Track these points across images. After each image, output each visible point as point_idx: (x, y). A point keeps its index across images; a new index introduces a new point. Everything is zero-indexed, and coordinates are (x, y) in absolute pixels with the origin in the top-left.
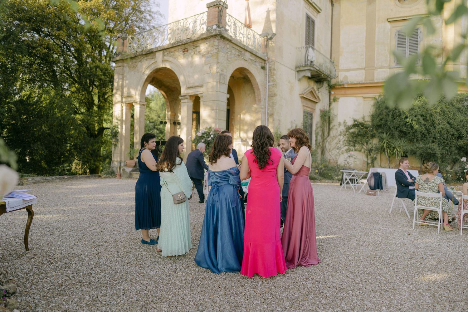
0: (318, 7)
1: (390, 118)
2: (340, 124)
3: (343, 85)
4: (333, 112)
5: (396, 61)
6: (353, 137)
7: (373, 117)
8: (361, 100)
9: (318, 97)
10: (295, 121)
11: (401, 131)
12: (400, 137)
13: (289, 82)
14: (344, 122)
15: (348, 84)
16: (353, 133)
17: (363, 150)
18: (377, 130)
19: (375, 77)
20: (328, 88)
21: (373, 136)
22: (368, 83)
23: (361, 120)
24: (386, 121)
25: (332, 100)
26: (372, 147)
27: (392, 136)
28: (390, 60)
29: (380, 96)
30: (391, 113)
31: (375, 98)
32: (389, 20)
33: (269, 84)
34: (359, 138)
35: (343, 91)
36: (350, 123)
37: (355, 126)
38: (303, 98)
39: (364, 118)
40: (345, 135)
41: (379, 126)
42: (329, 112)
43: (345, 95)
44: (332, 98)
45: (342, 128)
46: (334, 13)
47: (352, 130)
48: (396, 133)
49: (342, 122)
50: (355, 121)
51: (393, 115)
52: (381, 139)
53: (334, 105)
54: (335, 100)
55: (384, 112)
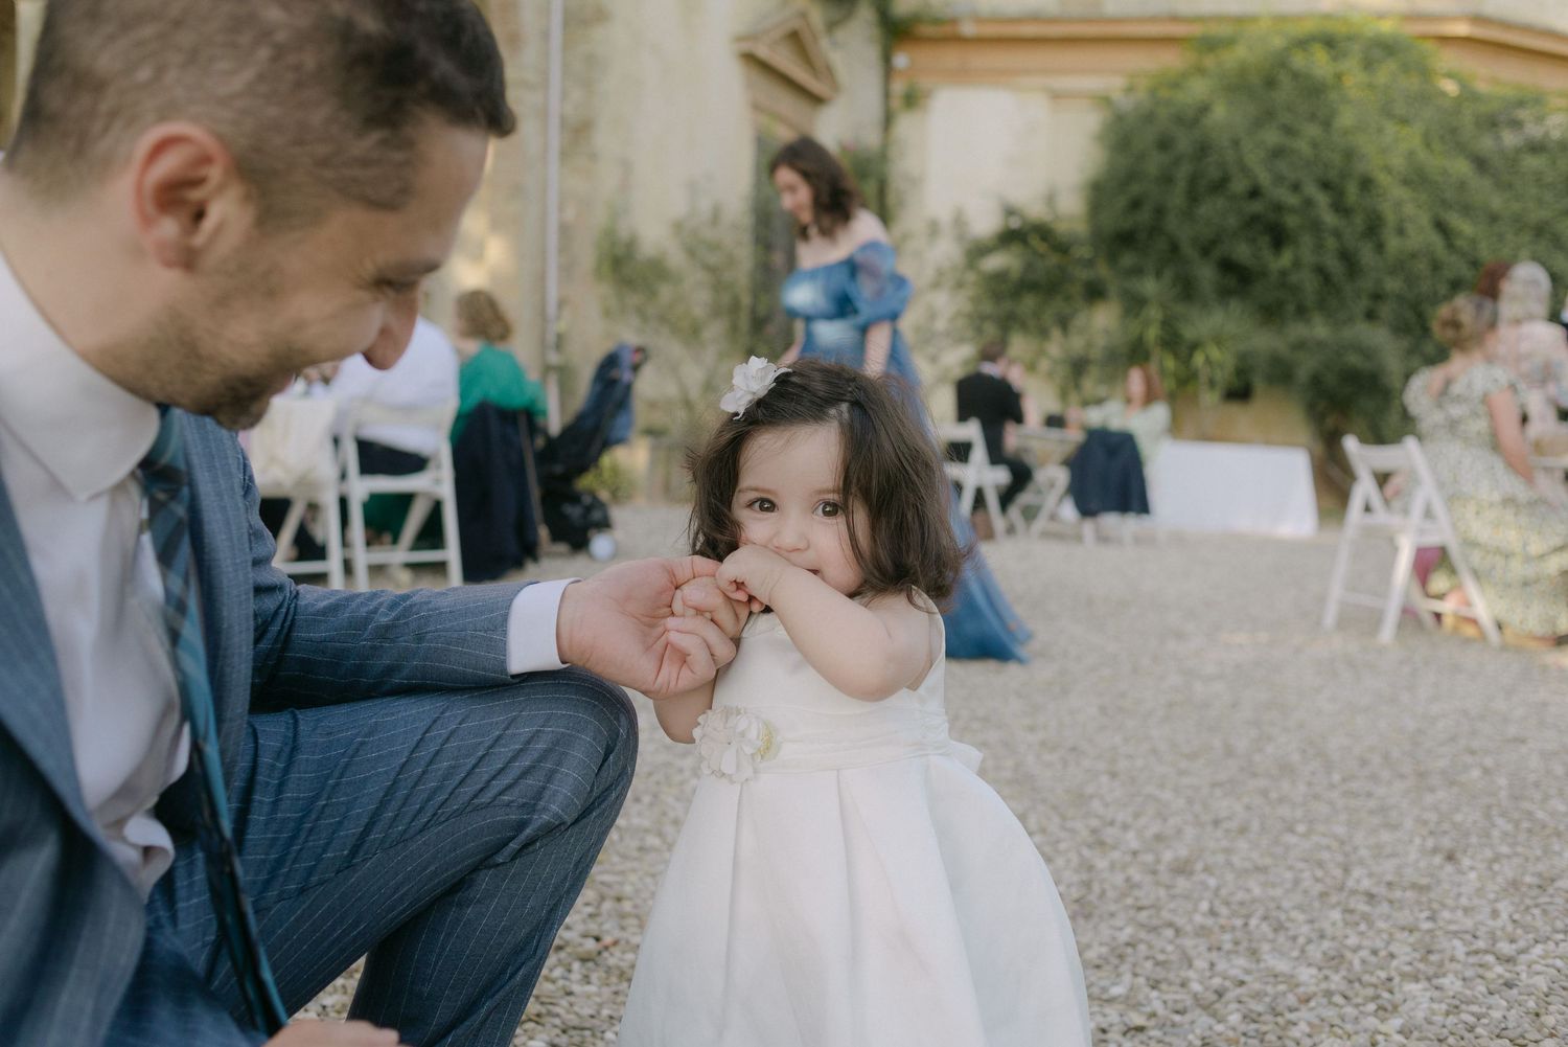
1: (1176, 198)
2: (934, 229)
3: (954, 21)
4: (904, 165)
6: (997, 297)
7: (1099, 193)
8: (1037, 107)
9: (829, 69)
11: (1228, 266)
12: (1224, 294)
14: (959, 221)
15: (979, 19)
16: (1000, 277)
17: (1044, 365)
18: (1112, 258)
20: (875, 32)
21: (1095, 293)
22: (1070, 20)
23: (1036, 211)
24: (1160, 212)
25: (896, 103)
26: (1089, 345)
27: (1187, 290)
29: (1130, 90)
30: (1183, 173)
31: (1105, 101)
34: (1029, 302)
35: (950, 57)
36: (985, 223)
37: (1010, 237)
38: (751, 59)
39: (1050, 199)
40: (959, 285)
41: (1124, 240)
42: (883, 156)
43: (963, 76)
44: (898, 87)
45: (946, 252)
47: (995, 262)
48: (1206, 274)
49: (945, 217)
50: (1010, 212)
51: (1193, 180)
52: (1134, 304)
53: (905, 125)
54: (912, 100)
55: (1154, 163)
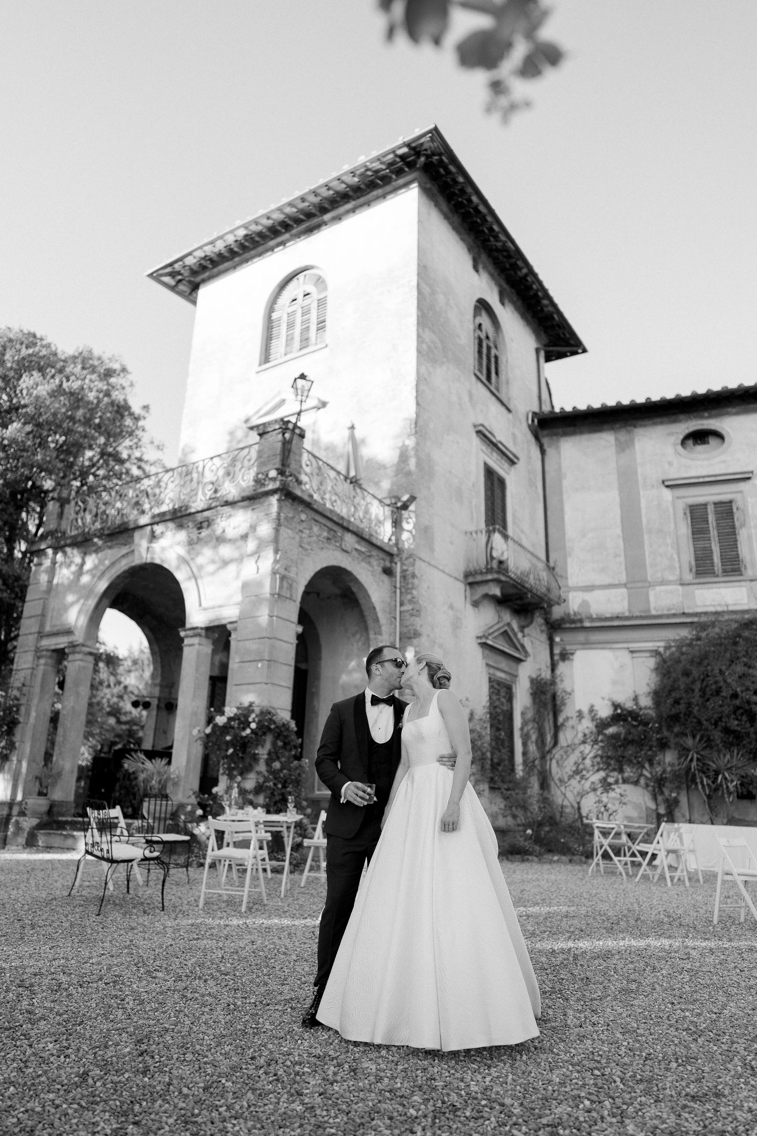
0: (511, 452)
1: (696, 698)
2: (580, 715)
3: (581, 621)
4: (563, 685)
5: (694, 570)
6: (615, 748)
7: (657, 695)
8: (625, 656)
9: (523, 646)
10: (467, 700)
11: (727, 731)
12: (729, 746)
13: (451, 607)
14: (591, 710)
15: (591, 619)
16: (614, 737)
17: (642, 781)
18: (670, 728)
19: (652, 605)
20: (544, 628)
21: (663, 745)
22: (637, 618)
23: (630, 705)
24: (689, 704)
25: (556, 658)
26: (664, 771)
27: (709, 743)
28: (680, 567)
29: (667, 648)
30: (697, 686)
31: (656, 653)
32: (667, 483)
33: (403, 608)
34: (630, 751)
35: (581, 637)
36: (605, 712)
37: (617, 718)
38: (484, 645)
39: (636, 699)
40: (595, 742)
41: (674, 719)
42: (553, 682)
43: (587, 645)
44: (557, 651)
45: (587, 725)
46: (547, 468)
47: (611, 730)
48: (717, 735)
49: (585, 710)
50: (616, 706)
51: (703, 691)
52: (684, 751)
53: (562, 667)
54: (565, 656)
55: (683, 682)
